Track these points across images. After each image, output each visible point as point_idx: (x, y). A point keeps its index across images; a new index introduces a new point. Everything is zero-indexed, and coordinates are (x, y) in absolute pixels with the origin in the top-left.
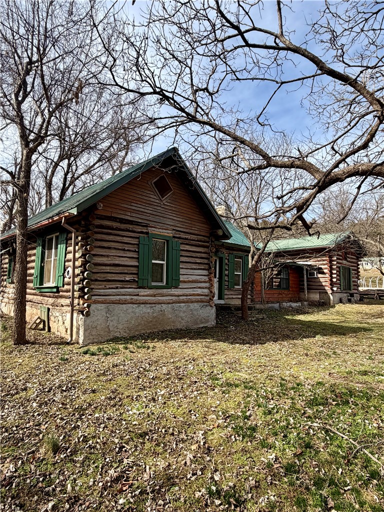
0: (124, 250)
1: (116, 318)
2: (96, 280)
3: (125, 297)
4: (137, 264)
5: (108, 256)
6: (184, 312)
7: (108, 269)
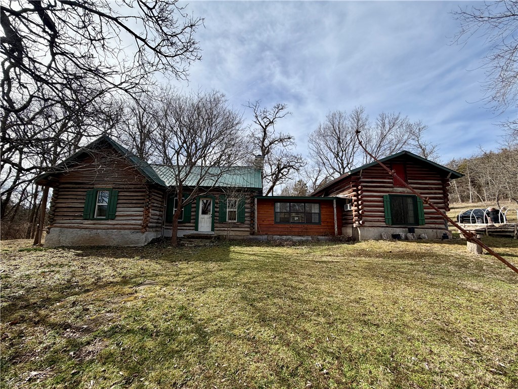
0: (76, 199)
1: (65, 236)
2: (57, 216)
3: (74, 225)
4: (83, 206)
5: (65, 203)
6: (116, 235)
7: (65, 210)
